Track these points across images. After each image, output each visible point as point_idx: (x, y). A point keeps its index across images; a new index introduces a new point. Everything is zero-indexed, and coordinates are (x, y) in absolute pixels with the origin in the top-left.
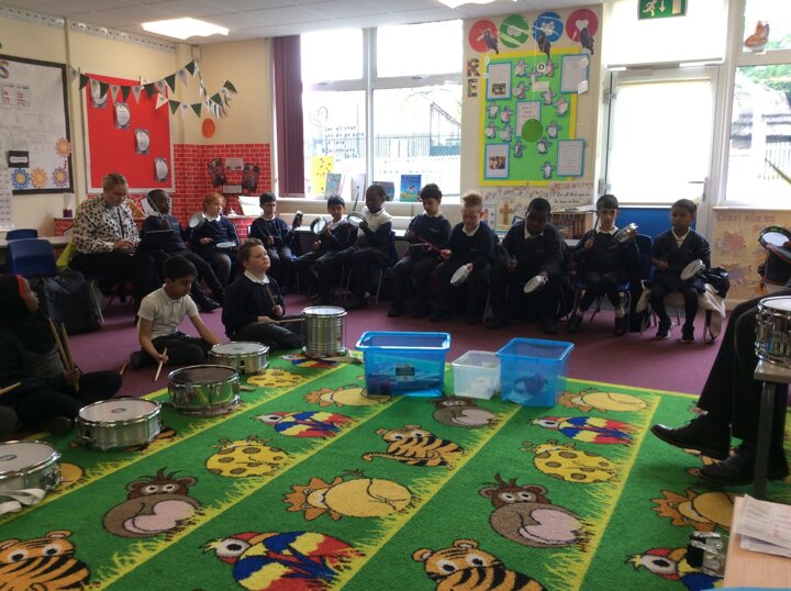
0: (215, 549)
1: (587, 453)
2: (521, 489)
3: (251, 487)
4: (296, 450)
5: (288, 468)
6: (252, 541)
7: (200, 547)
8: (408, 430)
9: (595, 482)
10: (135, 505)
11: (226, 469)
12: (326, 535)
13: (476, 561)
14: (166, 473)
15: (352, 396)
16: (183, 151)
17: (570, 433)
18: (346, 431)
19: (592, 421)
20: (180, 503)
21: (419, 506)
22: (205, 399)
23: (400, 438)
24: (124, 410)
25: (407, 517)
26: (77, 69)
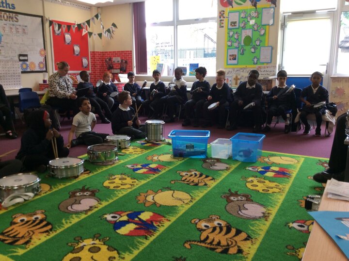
0: (106, 218)
1: (270, 181)
2: (240, 195)
3: (122, 193)
4: (142, 179)
5: (138, 186)
6: (122, 215)
7: (100, 217)
8: (191, 171)
9: (273, 193)
10: (72, 200)
11: (112, 186)
12: (154, 213)
13: (219, 224)
14: (86, 188)
15: (167, 158)
16: (94, 54)
17: (262, 173)
18: (163, 171)
19: (273, 168)
20: (92, 199)
21: (194, 202)
22: (103, 159)
23: (187, 175)
24: (68, 162)
25: (189, 206)
26: (48, 18)
